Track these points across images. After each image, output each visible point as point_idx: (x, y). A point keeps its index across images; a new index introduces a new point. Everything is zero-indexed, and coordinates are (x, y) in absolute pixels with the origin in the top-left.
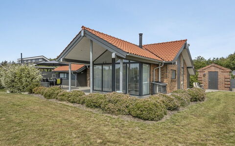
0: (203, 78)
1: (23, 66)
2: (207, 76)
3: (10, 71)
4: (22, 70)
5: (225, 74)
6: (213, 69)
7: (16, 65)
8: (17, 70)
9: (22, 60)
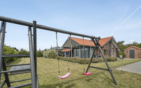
0: (127, 53)
1: (52, 50)
2: (129, 52)
3: (48, 52)
4: (52, 51)
5: (138, 51)
6: (132, 49)
7: (50, 50)
8: (50, 51)
9: (52, 48)
